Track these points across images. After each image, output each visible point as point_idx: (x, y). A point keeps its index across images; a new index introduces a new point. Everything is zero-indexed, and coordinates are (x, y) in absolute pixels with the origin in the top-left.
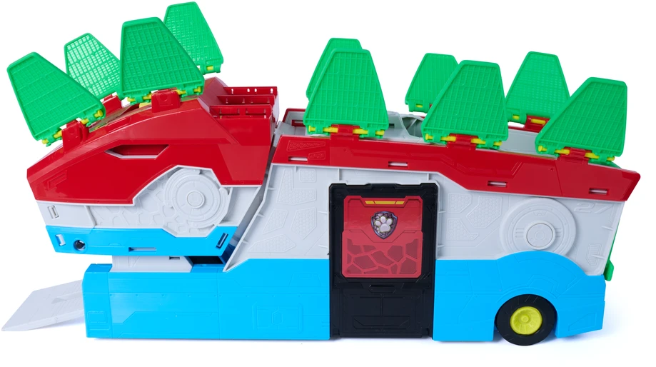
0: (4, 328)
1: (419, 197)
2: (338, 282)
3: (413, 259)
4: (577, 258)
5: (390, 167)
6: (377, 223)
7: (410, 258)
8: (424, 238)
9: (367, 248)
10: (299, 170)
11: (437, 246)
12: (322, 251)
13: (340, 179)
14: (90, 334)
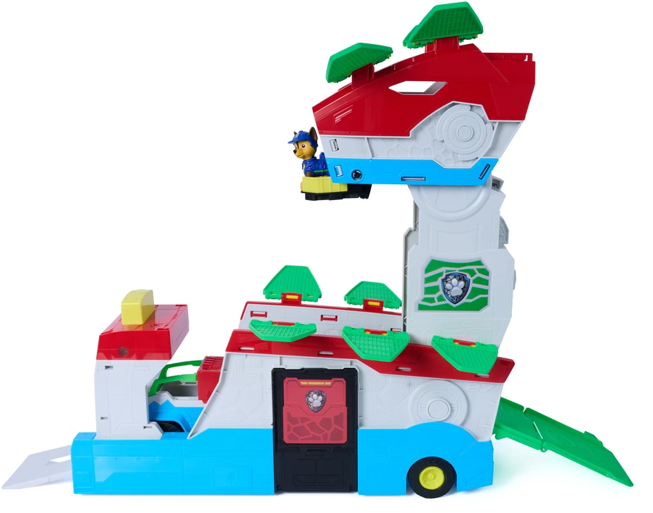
0: (4, 487)
1: (342, 379)
2: (281, 448)
3: (341, 429)
4: (470, 427)
5: (319, 355)
6: (310, 399)
7: (338, 427)
8: (348, 411)
9: (303, 420)
10: (248, 357)
11: (359, 419)
12: (267, 422)
13: (281, 364)
14: (76, 491)
